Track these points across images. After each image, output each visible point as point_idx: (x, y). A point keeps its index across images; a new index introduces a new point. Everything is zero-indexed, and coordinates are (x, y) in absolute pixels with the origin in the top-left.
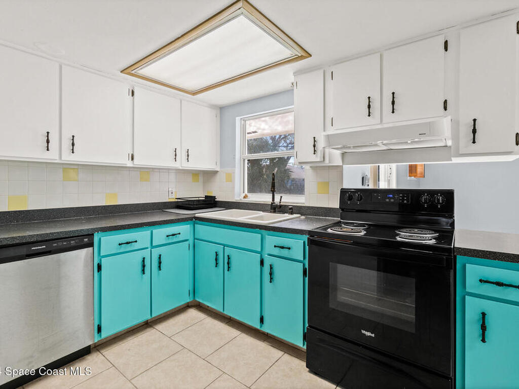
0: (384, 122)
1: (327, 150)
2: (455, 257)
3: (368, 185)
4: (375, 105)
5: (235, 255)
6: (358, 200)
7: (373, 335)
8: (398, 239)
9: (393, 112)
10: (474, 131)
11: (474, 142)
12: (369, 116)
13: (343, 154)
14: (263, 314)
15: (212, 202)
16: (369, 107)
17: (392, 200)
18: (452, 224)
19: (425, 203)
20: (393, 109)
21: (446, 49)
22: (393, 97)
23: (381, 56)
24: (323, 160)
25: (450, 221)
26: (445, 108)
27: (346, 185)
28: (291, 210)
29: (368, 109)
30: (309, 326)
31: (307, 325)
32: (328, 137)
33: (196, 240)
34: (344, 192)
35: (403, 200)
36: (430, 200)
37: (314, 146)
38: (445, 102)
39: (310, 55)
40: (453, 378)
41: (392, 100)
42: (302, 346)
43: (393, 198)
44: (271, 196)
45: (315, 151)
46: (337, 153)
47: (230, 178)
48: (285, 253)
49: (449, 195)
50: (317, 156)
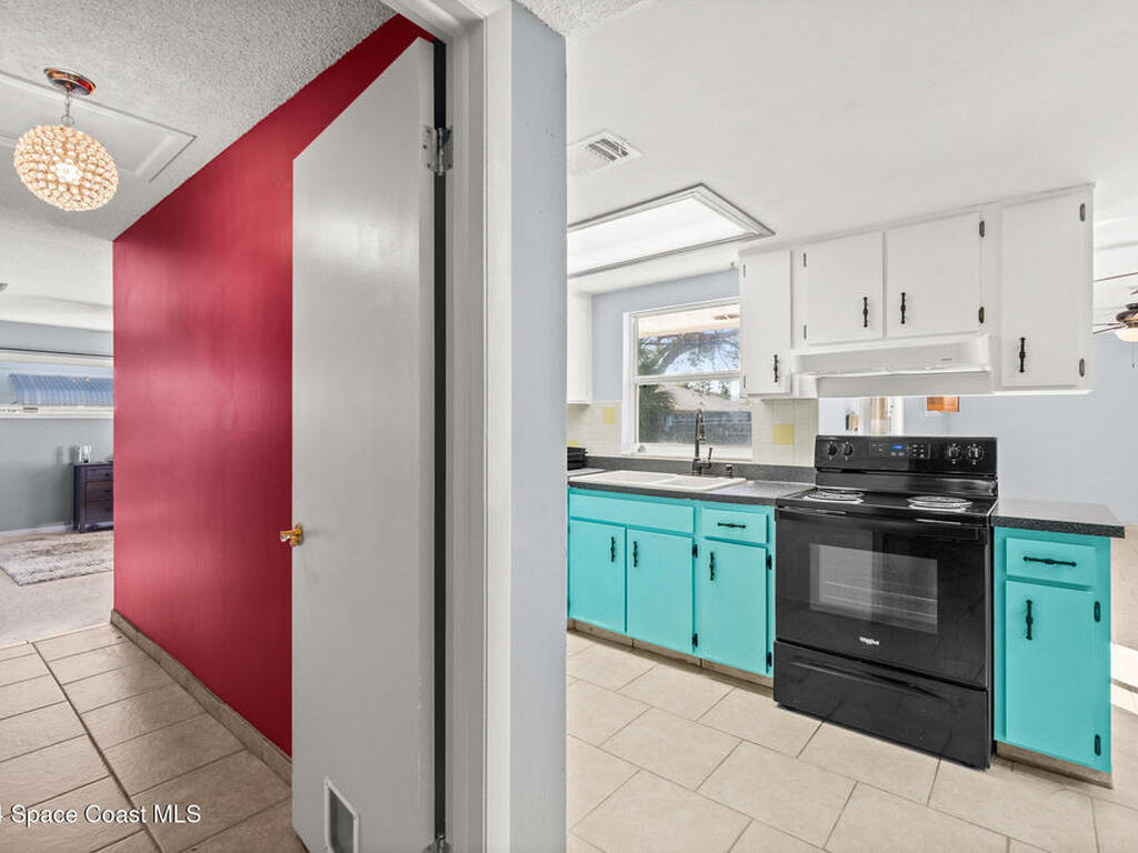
0: (889, 335)
1: (797, 377)
2: (992, 530)
3: (856, 429)
4: (875, 310)
5: (645, 540)
6: (830, 454)
7: (877, 643)
8: (912, 507)
9: (903, 322)
10: (1022, 355)
11: (1022, 371)
12: (866, 326)
13: (819, 381)
14: (696, 631)
15: (581, 459)
16: (866, 312)
17: (901, 454)
18: (995, 490)
19: (952, 458)
20: (903, 317)
21: (982, 233)
22: (903, 300)
23: (884, 235)
24: (789, 391)
25: (991, 484)
26: (981, 320)
27: (824, 431)
28: (731, 471)
29: (863, 317)
30: (778, 639)
31: (773, 638)
32: (803, 358)
33: (571, 521)
34: (821, 441)
35: (919, 454)
36: (960, 455)
37: (776, 370)
38: (982, 310)
39: (774, 234)
40: (989, 689)
41: (901, 304)
42: (763, 672)
43: (903, 450)
44: (694, 449)
45: (776, 377)
46: (810, 379)
47: (613, 417)
48: (735, 534)
49: (989, 446)
50: (779, 386)
